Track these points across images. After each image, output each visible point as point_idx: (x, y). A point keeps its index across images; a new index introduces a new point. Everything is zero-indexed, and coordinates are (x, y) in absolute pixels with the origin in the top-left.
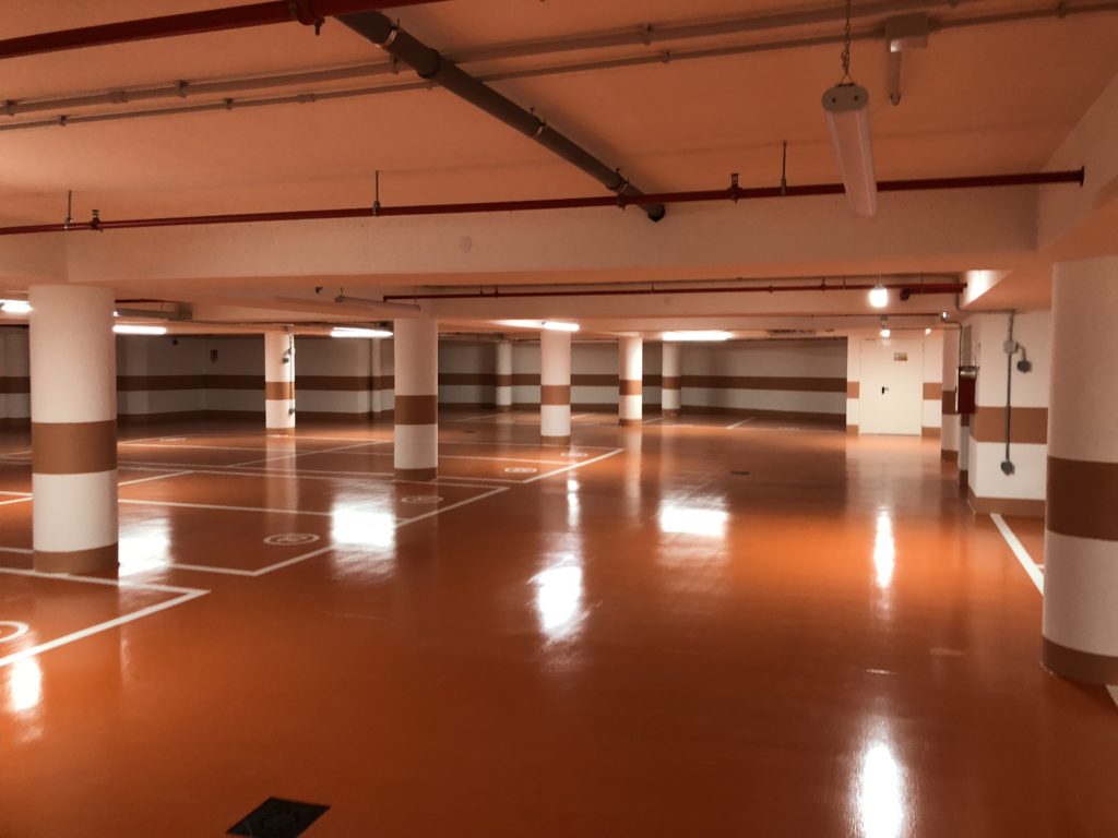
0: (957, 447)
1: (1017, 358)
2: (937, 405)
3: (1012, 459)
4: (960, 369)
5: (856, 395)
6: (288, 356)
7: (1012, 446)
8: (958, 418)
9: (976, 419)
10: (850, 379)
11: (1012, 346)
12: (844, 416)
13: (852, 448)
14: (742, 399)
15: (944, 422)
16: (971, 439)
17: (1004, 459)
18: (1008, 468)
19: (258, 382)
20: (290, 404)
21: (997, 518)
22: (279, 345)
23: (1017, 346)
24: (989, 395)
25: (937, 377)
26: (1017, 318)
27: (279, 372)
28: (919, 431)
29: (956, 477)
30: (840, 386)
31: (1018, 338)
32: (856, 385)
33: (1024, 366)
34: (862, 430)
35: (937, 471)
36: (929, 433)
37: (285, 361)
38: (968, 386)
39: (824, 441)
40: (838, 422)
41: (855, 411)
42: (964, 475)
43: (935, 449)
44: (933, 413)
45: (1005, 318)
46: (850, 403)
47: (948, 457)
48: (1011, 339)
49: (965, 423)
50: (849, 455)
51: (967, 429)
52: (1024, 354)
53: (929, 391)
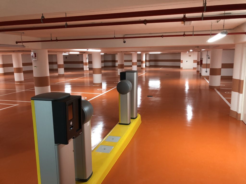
0: (199, 70)
1: (208, 57)
2: (196, 64)
3: (207, 71)
4: (201, 58)
5: (182, 62)
6: (87, 58)
7: (207, 69)
8: (200, 66)
9: (202, 65)
10: (181, 60)
11: (207, 55)
12: (180, 66)
13: (181, 71)
14: (161, 64)
15: (197, 66)
16: (202, 68)
17: (206, 70)
18: (206, 72)
19: (82, 62)
20: (88, 66)
21: (205, 78)
22: (86, 56)
23: (208, 55)
24: (204, 62)
25: (196, 59)
26: (208, 52)
27: (86, 61)
28: (192, 68)
29: (199, 74)
30: (179, 61)
31: (208, 54)
32: (182, 61)
33: (209, 58)
34: (183, 68)
35: (196, 73)
36: (194, 68)
37: (87, 59)
38: (201, 61)
39: (177, 70)
40: (179, 67)
41: (182, 65)
42: (200, 74)
43: (196, 71)
44: (195, 65)
45: (207, 52)
46: (181, 64)
47: (198, 71)
48: (207, 54)
49: (201, 66)
50: (181, 72)
51: (201, 67)
52: (209, 56)
53: (194, 61)
